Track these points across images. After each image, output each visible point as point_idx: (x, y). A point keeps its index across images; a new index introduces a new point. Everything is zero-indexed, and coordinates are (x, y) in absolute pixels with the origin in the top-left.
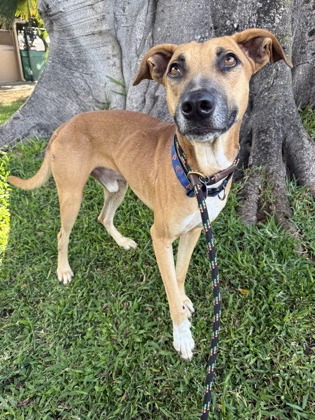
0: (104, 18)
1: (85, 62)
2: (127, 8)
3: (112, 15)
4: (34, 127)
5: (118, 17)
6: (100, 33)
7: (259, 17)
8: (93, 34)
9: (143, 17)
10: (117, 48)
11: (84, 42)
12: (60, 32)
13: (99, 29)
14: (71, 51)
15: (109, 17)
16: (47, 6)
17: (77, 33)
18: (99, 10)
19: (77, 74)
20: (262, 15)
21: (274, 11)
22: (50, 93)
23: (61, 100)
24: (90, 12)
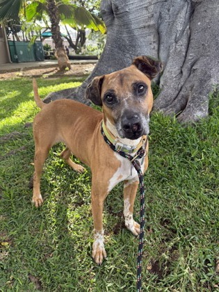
0: (152, 16)
2: (171, 9)
5: (163, 16)
6: (149, 26)
8: (145, 27)
9: (183, 15)
14: (126, 39)
15: (156, 15)
16: (117, 8)
17: (133, 27)
18: (151, 11)
19: (128, 55)
24: (145, 12)
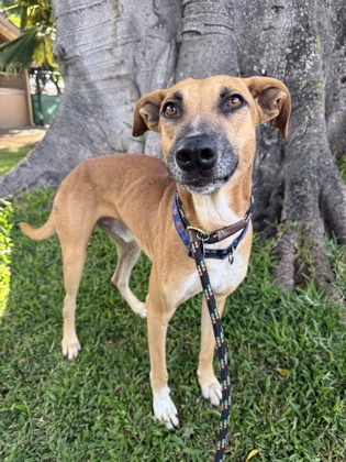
0: (122, 62)
1: (100, 107)
2: (148, 52)
3: (131, 59)
4: (42, 176)
5: (138, 62)
6: (118, 77)
7: (289, 63)
8: (111, 78)
9: (165, 62)
10: (135, 93)
11: (100, 87)
12: (75, 76)
13: (117, 73)
14: (86, 96)
15: (129, 62)
16: (63, 50)
17: (92, 77)
18: (118, 55)
19: (92, 120)
20: (291, 61)
21: (305, 56)
22: (61, 139)
23: (74, 146)
24: (108, 56)
